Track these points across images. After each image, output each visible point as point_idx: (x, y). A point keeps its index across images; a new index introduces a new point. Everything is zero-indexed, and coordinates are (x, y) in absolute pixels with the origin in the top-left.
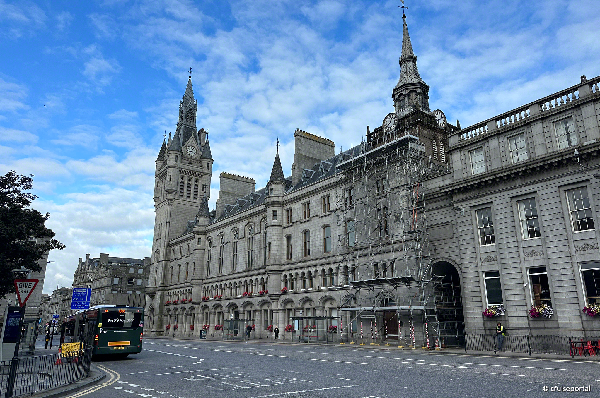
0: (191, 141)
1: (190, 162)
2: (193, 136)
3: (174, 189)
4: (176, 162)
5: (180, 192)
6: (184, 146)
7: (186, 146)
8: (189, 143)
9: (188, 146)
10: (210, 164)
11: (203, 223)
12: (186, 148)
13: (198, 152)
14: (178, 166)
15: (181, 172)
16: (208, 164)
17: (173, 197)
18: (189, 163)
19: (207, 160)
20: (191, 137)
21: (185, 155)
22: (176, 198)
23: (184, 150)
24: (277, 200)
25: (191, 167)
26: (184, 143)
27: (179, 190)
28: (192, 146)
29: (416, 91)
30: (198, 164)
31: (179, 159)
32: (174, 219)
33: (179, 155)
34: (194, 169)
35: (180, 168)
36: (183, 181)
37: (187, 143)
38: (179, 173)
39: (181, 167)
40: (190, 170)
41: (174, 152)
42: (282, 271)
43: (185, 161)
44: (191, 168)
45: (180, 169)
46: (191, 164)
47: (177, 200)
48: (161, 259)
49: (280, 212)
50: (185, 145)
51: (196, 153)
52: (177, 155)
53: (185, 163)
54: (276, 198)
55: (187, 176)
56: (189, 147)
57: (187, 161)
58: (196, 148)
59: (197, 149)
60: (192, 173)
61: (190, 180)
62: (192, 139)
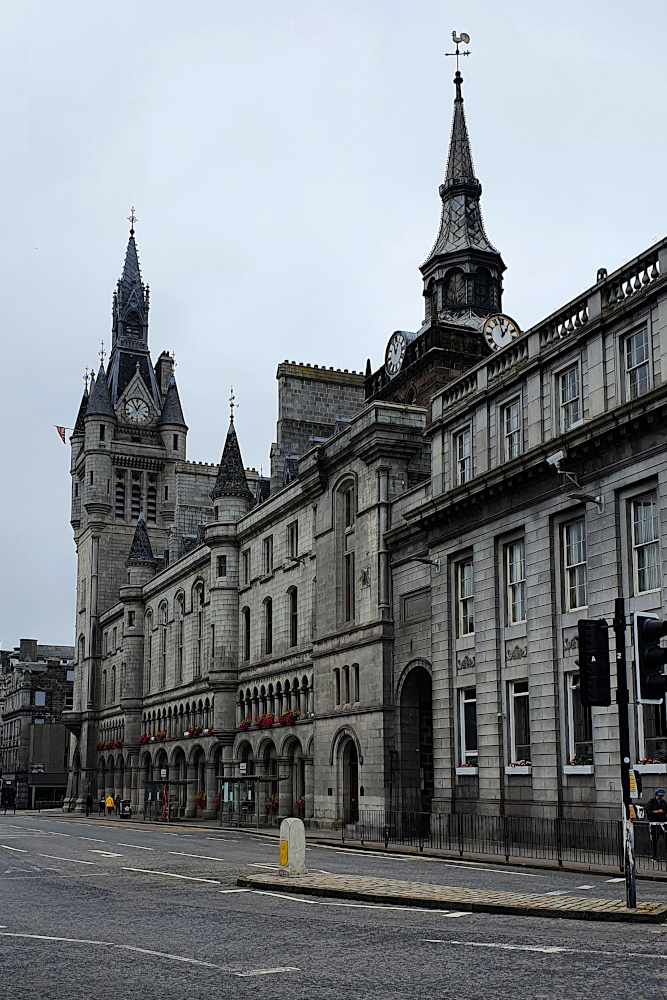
0: (135, 385)
1: (135, 436)
2: (138, 374)
3: (100, 501)
4: (102, 439)
5: (118, 508)
6: (120, 401)
7: (124, 400)
8: (131, 392)
9: (127, 399)
10: (179, 437)
11: (139, 579)
12: (123, 404)
13: (152, 412)
14: (108, 448)
15: (114, 461)
16: (176, 436)
17: (100, 520)
18: (134, 440)
19: (171, 427)
20: (134, 378)
21: (123, 422)
22: (110, 522)
23: (119, 409)
24: (225, 533)
25: (137, 449)
26: (120, 393)
27: (113, 503)
28: (138, 399)
29: (461, 270)
30: (154, 439)
31: (108, 433)
32: (107, 569)
33: (106, 424)
34: (144, 452)
35: (111, 453)
36: (122, 481)
37: (125, 393)
38: (110, 463)
39: (114, 451)
40: (133, 456)
41: (96, 418)
42: (237, 684)
43: (124, 435)
44: (135, 451)
45: (112, 455)
46: (138, 440)
47: (110, 527)
48: (87, 655)
49: (232, 559)
50: (122, 397)
51: (147, 414)
52: (102, 423)
53: (126, 439)
54: (223, 527)
55: (129, 469)
56: (130, 403)
57: (128, 435)
58: (147, 401)
59: (150, 405)
60: (139, 462)
61: (136, 476)
62: (136, 382)
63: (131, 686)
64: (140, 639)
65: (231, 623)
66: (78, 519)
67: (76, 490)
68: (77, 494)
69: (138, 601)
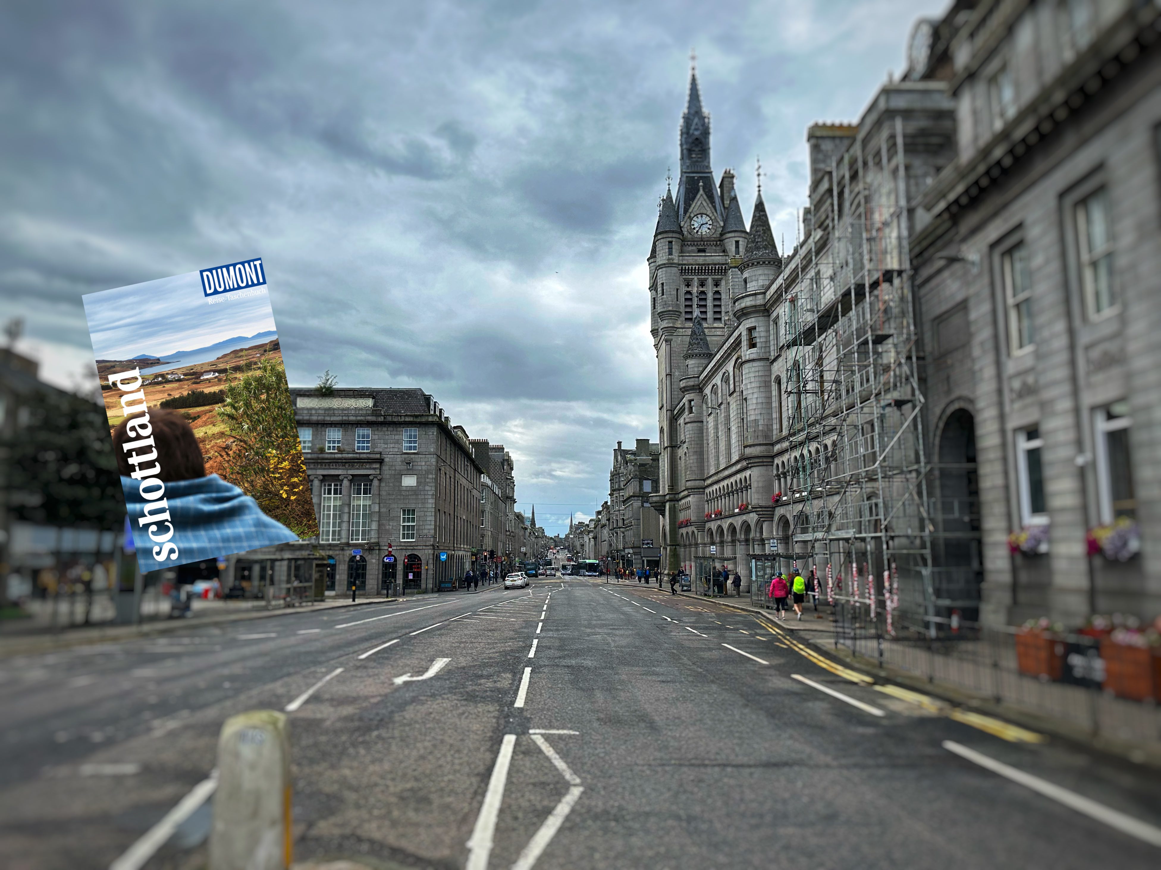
0: (699, 203)
1: (700, 247)
2: (701, 192)
3: (670, 308)
4: (670, 254)
5: (686, 312)
6: (686, 218)
7: (690, 217)
8: (695, 209)
9: (692, 215)
10: (740, 243)
11: (696, 369)
12: (689, 220)
13: (715, 224)
14: (676, 261)
15: (683, 272)
16: (737, 242)
17: (671, 325)
18: (700, 251)
19: (732, 235)
20: (698, 196)
21: (689, 236)
22: (679, 326)
23: (686, 226)
25: (702, 258)
26: (686, 211)
27: (682, 309)
28: (702, 214)
30: (718, 248)
31: (676, 247)
32: (679, 367)
33: (674, 240)
34: (709, 260)
35: (679, 265)
36: (689, 289)
37: (690, 210)
38: (678, 274)
39: (681, 262)
40: (699, 265)
41: (665, 235)
42: (773, 457)
43: (691, 248)
44: (701, 260)
45: (680, 267)
46: (704, 251)
47: (681, 330)
48: (666, 445)
50: (688, 215)
51: (710, 227)
52: (670, 239)
53: (692, 251)
55: (696, 278)
56: (695, 219)
57: (694, 248)
58: (711, 215)
59: (713, 218)
60: (703, 270)
61: (702, 284)
62: (700, 200)
63: (694, 469)
64: (699, 424)
65: (763, 395)
66: (656, 328)
67: (654, 304)
68: (654, 308)
69: (696, 389)
